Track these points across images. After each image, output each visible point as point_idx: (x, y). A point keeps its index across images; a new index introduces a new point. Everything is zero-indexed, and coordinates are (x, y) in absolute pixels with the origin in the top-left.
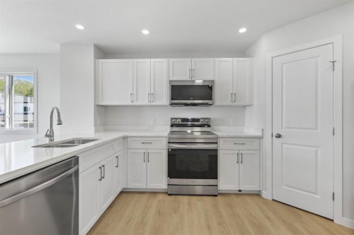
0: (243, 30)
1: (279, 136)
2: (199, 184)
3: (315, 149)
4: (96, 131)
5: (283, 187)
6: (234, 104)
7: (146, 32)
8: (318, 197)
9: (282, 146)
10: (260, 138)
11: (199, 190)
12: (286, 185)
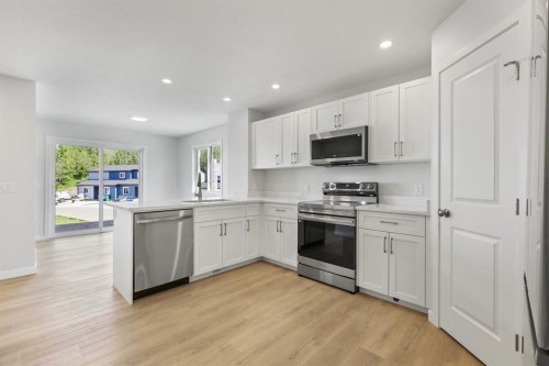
0: (386, 45)
1: (447, 214)
2: (330, 271)
3: (493, 241)
4: (249, 196)
5: (453, 308)
6: (402, 159)
7: (276, 87)
8: (498, 339)
9: (452, 233)
10: (426, 217)
11: (329, 278)
12: (456, 306)
